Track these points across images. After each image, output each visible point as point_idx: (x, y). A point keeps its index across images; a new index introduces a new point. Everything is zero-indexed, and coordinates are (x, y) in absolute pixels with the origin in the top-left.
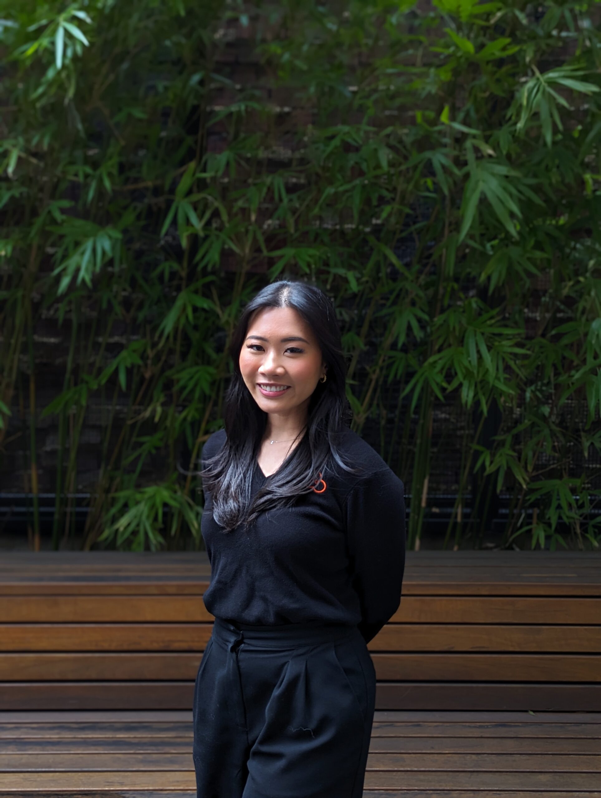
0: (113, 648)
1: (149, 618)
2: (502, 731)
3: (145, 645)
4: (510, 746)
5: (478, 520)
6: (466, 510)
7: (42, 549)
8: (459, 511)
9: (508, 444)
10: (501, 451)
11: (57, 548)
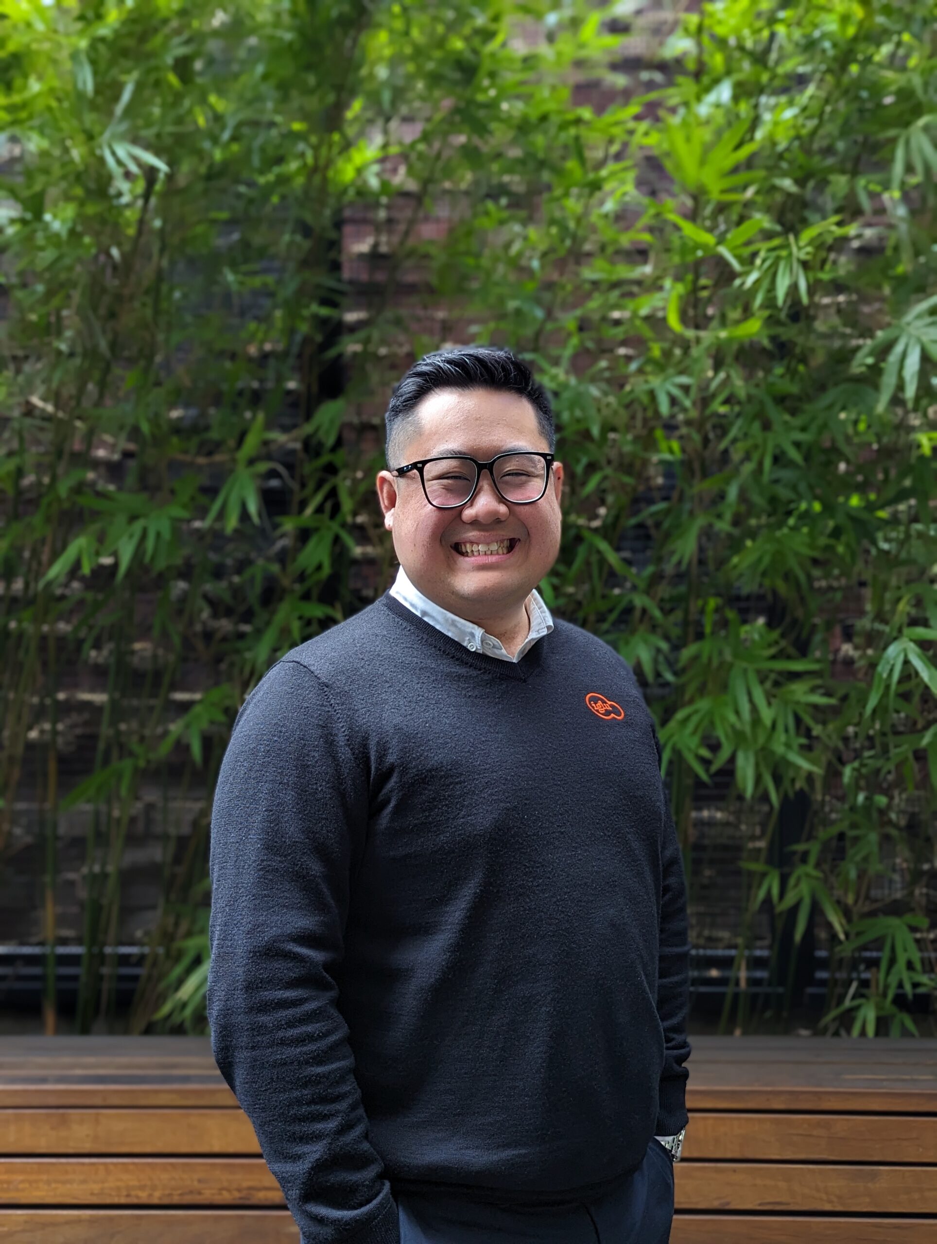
0: (155, 1201)
1: (216, 1149)
3: (209, 1195)
5: (780, 990)
6: (759, 974)
7: (58, 1031)
8: (743, 974)
9: (812, 859)
10: (800, 870)
11: (85, 1030)
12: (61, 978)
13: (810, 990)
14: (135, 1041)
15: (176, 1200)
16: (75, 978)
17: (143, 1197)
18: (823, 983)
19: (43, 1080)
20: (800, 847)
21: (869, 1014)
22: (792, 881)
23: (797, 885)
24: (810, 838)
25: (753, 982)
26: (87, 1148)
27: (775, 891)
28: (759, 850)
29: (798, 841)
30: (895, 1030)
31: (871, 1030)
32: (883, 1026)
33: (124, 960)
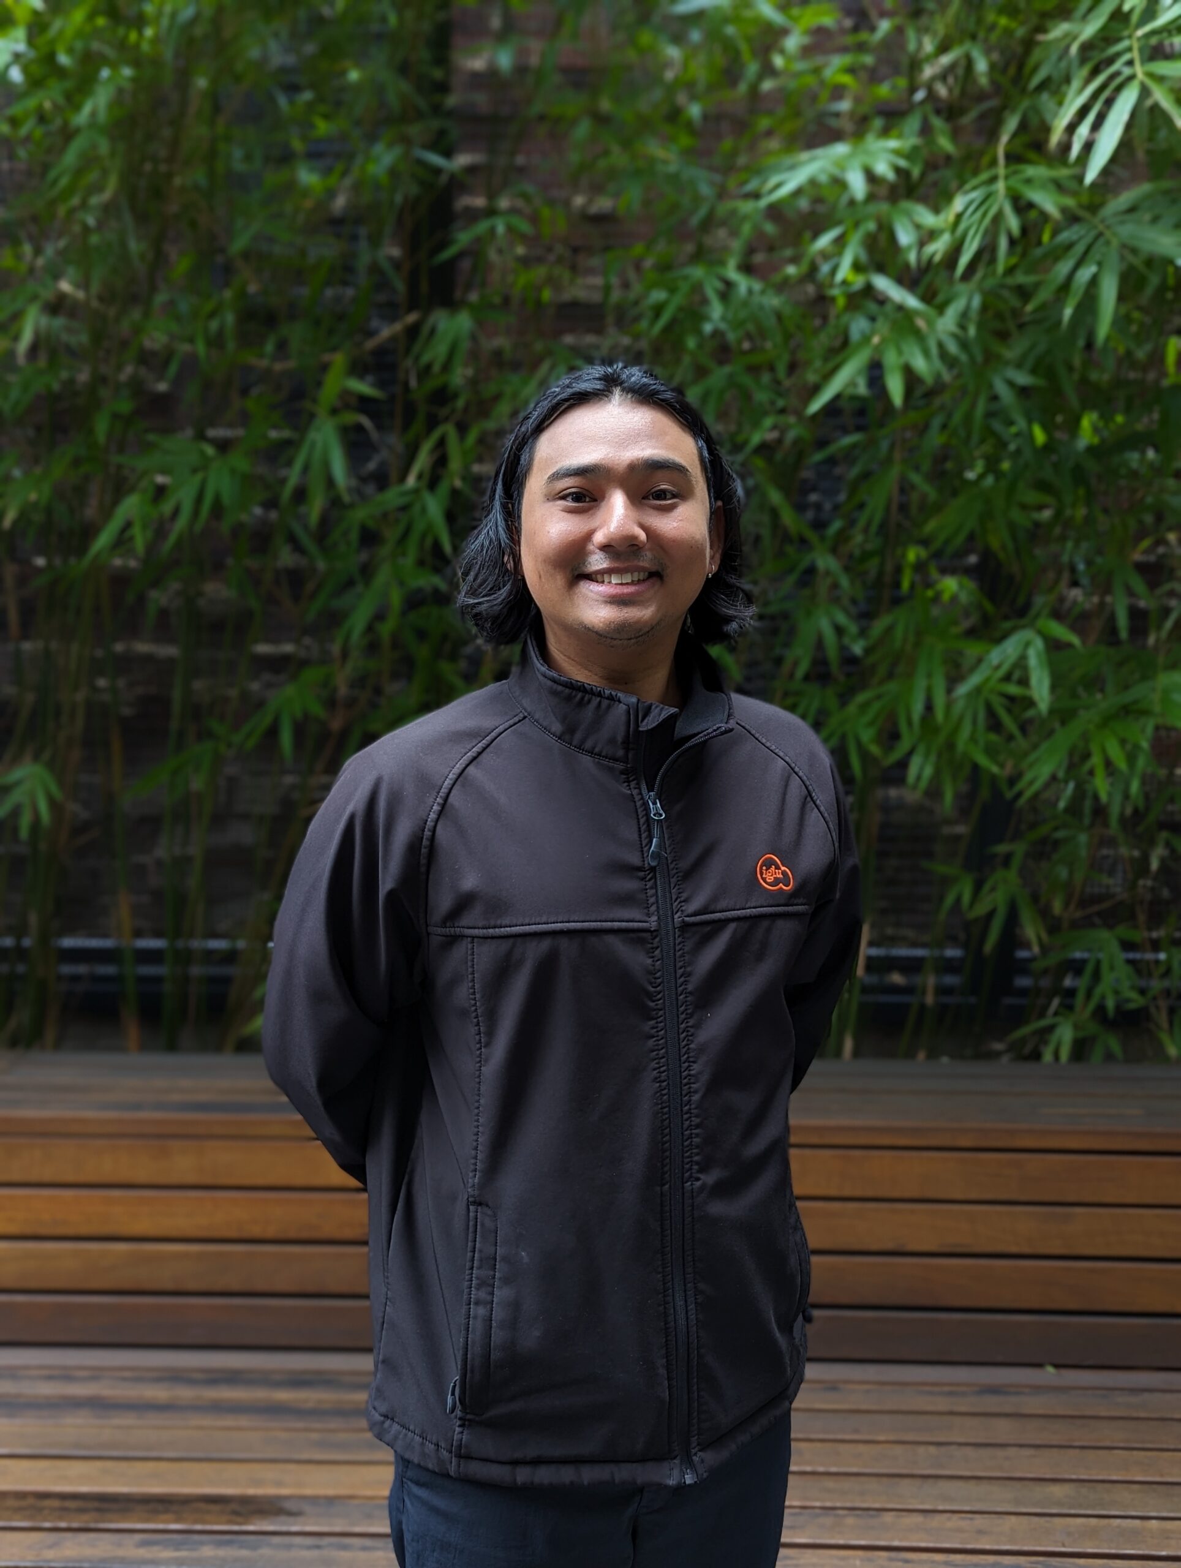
2: (991, 1403)
3: (329, 1230)
4: (1003, 1430)
5: (972, 1000)
6: (950, 980)
7: (145, 1047)
8: (931, 981)
9: (1016, 862)
10: (1000, 874)
11: (172, 1046)
12: (142, 980)
13: (1008, 1001)
14: (227, 1060)
15: (292, 1234)
16: (158, 980)
17: (256, 1231)
18: (1023, 992)
19: (138, 1107)
20: (1002, 849)
21: (1065, 1034)
22: (987, 887)
23: (993, 889)
24: (1017, 836)
25: (942, 991)
26: (192, 1179)
27: (966, 898)
28: (957, 838)
29: (1000, 840)
30: (1098, 1054)
31: (1065, 1054)
32: (1081, 1050)
33: (209, 956)
